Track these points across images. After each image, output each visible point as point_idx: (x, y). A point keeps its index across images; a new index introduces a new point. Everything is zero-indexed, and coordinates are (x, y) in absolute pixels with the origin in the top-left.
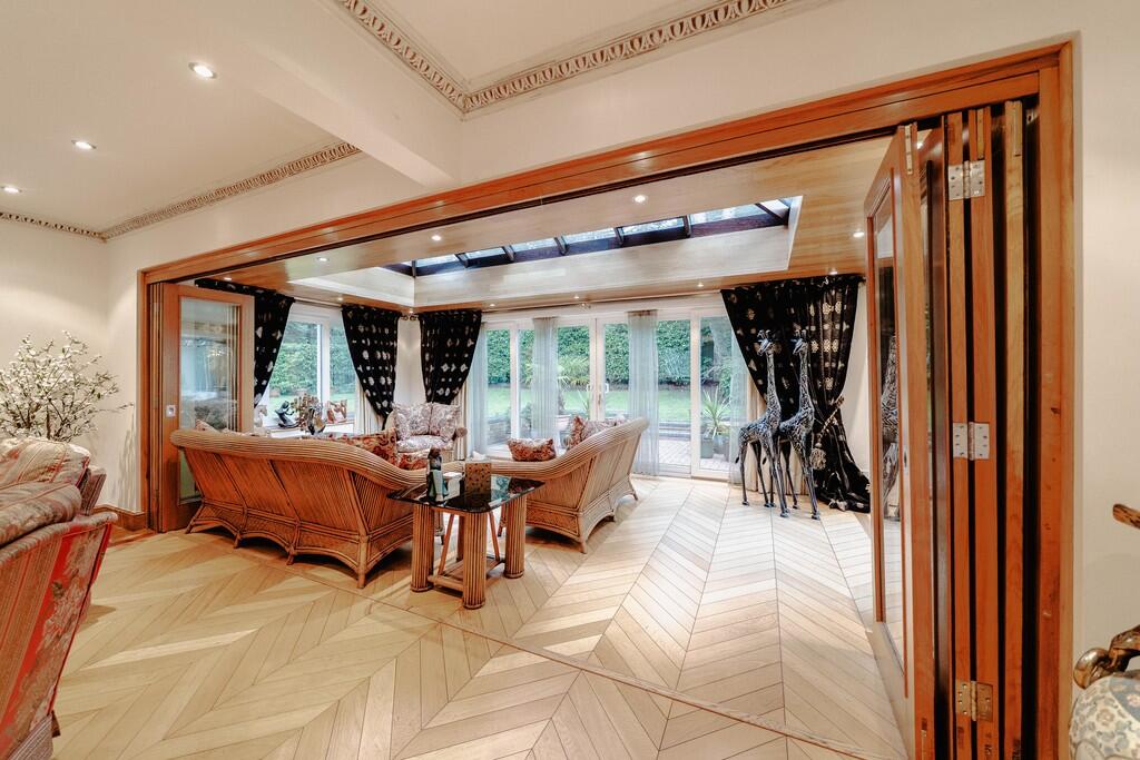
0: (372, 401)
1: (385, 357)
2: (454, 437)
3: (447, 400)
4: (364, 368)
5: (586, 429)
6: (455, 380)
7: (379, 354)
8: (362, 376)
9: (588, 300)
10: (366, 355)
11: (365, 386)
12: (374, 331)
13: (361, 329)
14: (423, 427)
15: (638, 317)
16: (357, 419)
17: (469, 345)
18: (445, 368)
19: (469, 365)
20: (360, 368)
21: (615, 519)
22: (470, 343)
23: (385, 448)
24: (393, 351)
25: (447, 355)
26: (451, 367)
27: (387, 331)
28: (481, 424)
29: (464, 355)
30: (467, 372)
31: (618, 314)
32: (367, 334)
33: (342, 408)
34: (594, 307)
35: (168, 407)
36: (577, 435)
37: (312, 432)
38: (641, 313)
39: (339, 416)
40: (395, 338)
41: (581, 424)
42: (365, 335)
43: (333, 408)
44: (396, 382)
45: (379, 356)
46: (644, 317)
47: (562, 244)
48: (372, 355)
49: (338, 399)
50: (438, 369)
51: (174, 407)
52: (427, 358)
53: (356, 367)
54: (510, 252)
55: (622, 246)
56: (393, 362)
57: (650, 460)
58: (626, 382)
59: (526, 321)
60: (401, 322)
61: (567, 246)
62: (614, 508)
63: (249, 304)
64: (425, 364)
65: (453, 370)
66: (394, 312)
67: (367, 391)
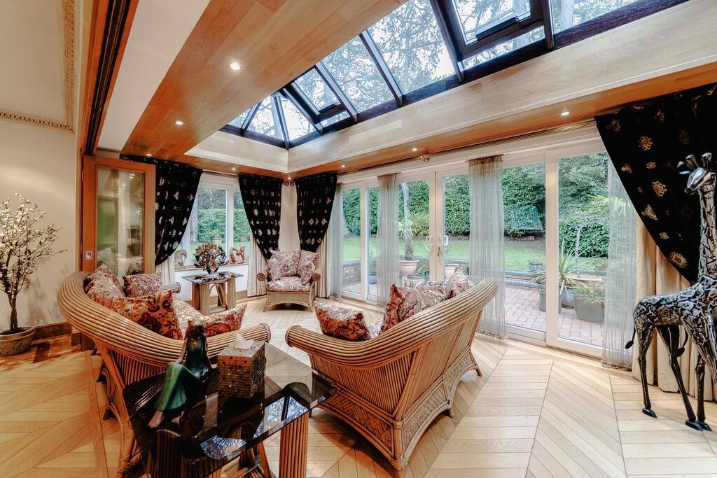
0: (261, 247)
1: (271, 214)
2: (311, 281)
3: (313, 248)
4: (255, 223)
5: (407, 304)
6: (318, 231)
7: (266, 211)
8: (254, 228)
9: (427, 152)
10: (256, 212)
11: (256, 236)
12: (263, 194)
13: (253, 193)
14: (292, 270)
15: (479, 166)
16: (251, 261)
17: (328, 203)
18: (311, 222)
19: (328, 219)
20: (252, 223)
21: (452, 413)
22: (329, 201)
23: (156, 314)
24: (278, 210)
25: (312, 212)
26: (315, 221)
27: (272, 194)
28: (338, 267)
29: (324, 211)
30: (327, 225)
31: (458, 164)
32: (257, 197)
33: (241, 253)
34: (433, 159)
35: (87, 252)
36: (393, 312)
37: (209, 271)
38: (483, 161)
39: (238, 259)
40: (279, 199)
41: (399, 295)
42: (256, 197)
43: (235, 252)
44: (280, 233)
45: (266, 213)
46: (487, 165)
47: (399, 95)
48: (261, 212)
49: (238, 246)
50: (307, 223)
51: (91, 252)
52: (300, 215)
53: (250, 221)
54: (354, 114)
55: (461, 83)
56: (277, 217)
57: (494, 319)
58: (467, 234)
59: (371, 179)
60: (284, 187)
61: (404, 97)
62: (451, 398)
63: (151, 171)
64: (299, 219)
65: (316, 223)
66: (278, 179)
67: (258, 240)
